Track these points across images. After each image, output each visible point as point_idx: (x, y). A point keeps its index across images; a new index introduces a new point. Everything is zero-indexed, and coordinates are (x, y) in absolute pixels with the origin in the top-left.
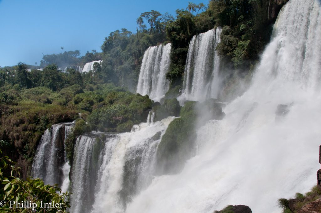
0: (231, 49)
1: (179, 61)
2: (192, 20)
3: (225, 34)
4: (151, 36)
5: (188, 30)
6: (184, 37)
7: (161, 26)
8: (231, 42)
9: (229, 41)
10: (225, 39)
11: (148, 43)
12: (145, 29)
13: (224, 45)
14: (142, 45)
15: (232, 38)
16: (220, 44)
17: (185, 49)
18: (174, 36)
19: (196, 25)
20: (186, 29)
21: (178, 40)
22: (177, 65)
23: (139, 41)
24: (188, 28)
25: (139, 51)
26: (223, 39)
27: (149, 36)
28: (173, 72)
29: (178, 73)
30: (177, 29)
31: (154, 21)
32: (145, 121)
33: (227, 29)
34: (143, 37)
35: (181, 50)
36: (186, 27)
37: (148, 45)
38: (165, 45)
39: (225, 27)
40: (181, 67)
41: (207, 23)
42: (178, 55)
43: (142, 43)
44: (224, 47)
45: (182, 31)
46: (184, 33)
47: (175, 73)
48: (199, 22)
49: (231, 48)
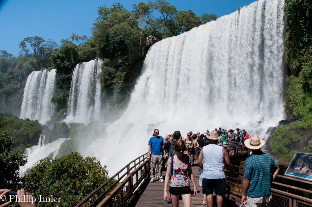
0: (111, 79)
1: (63, 87)
2: (76, 50)
3: (105, 66)
4: (35, 61)
5: (72, 59)
6: (68, 64)
7: (45, 52)
8: (111, 73)
9: (109, 71)
10: (106, 70)
11: (31, 67)
12: (28, 53)
13: (105, 75)
14: (26, 70)
15: (111, 69)
16: (101, 73)
17: (69, 75)
18: (59, 63)
19: (80, 55)
20: (70, 58)
21: (62, 67)
22: (61, 90)
23: (21, 65)
24: (72, 56)
25: (22, 75)
26: (104, 69)
27: (33, 61)
28: (58, 97)
29: (63, 97)
30: (62, 58)
31: (38, 46)
32: (36, 144)
33: (107, 61)
34: (27, 62)
35: (66, 76)
36: (70, 56)
37: (31, 69)
38: (50, 70)
39: (106, 59)
40: (66, 92)
41: (89, 54)
42: (63, 81)
43: (25, 68)
44: (105, 76)
45: (66, 59)
46: (68, 61)
47: (61, 98)
48: (82, 52)
49: (111, 77)
